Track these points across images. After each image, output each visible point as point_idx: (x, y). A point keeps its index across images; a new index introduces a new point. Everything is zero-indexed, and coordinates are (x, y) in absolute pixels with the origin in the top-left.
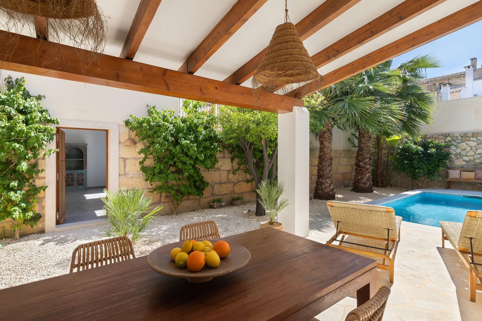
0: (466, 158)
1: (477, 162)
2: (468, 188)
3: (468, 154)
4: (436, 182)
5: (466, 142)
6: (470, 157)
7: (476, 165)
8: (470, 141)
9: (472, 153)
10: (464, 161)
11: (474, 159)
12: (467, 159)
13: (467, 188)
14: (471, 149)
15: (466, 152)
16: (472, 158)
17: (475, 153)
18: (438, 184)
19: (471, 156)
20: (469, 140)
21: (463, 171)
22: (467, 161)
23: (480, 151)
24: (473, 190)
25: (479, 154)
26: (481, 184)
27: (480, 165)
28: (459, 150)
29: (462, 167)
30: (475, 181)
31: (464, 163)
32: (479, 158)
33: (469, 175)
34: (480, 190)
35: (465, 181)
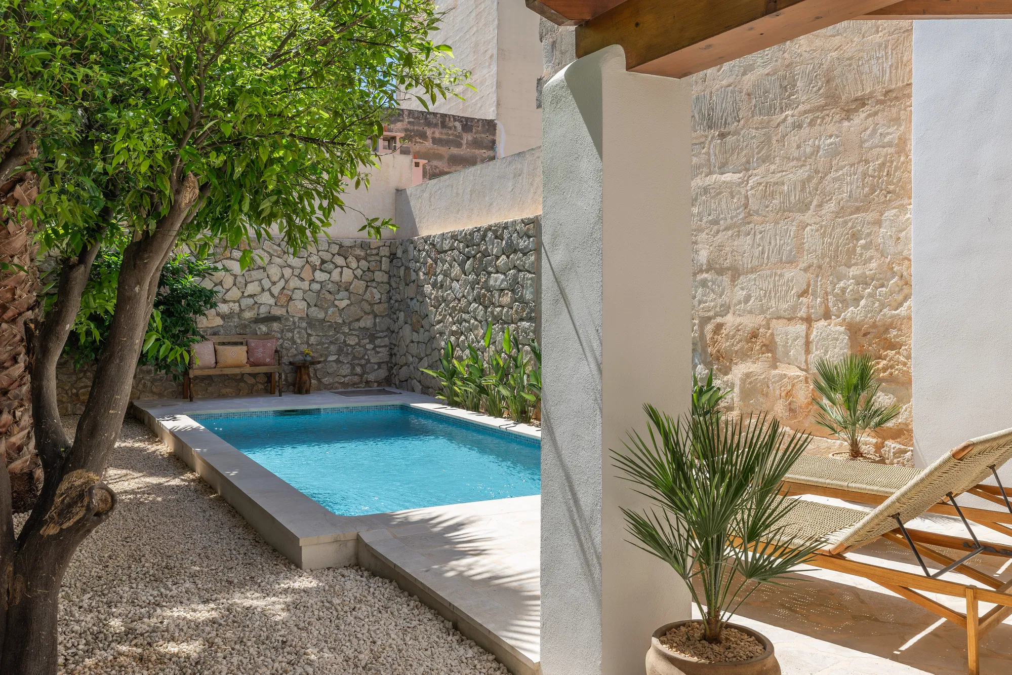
0: (224, 308)
1: (247, 317)
2: (228, 390)
3: (227, 297)
4: (149, 384)
5: (225, 262)
6: (231, 304)
7: (245, 326)
8: (233, 259)
9: (235, 293)
10: (218, 314)
11: (241, 310)
12: (226, 310)
13: (224, 391)
14: (235, 281)
15: (224, 291)
16: (236, 307)
17: (243, 293)
18: (154, 390)
19: (234, 302)
20: (230, 258)
21: (223, 344)
22: (226, 315)
23: (252, 288)
24: (238, 394)
25: (250, 296)
26: (254, 375)
27: (253, 326)
28: (207, 284)
29: (215, 334)
30: (248, 369)
31: (219, 321)
32: (251, 308)
33: (236, 355)
34: (252, 393)
35: (227, 371)
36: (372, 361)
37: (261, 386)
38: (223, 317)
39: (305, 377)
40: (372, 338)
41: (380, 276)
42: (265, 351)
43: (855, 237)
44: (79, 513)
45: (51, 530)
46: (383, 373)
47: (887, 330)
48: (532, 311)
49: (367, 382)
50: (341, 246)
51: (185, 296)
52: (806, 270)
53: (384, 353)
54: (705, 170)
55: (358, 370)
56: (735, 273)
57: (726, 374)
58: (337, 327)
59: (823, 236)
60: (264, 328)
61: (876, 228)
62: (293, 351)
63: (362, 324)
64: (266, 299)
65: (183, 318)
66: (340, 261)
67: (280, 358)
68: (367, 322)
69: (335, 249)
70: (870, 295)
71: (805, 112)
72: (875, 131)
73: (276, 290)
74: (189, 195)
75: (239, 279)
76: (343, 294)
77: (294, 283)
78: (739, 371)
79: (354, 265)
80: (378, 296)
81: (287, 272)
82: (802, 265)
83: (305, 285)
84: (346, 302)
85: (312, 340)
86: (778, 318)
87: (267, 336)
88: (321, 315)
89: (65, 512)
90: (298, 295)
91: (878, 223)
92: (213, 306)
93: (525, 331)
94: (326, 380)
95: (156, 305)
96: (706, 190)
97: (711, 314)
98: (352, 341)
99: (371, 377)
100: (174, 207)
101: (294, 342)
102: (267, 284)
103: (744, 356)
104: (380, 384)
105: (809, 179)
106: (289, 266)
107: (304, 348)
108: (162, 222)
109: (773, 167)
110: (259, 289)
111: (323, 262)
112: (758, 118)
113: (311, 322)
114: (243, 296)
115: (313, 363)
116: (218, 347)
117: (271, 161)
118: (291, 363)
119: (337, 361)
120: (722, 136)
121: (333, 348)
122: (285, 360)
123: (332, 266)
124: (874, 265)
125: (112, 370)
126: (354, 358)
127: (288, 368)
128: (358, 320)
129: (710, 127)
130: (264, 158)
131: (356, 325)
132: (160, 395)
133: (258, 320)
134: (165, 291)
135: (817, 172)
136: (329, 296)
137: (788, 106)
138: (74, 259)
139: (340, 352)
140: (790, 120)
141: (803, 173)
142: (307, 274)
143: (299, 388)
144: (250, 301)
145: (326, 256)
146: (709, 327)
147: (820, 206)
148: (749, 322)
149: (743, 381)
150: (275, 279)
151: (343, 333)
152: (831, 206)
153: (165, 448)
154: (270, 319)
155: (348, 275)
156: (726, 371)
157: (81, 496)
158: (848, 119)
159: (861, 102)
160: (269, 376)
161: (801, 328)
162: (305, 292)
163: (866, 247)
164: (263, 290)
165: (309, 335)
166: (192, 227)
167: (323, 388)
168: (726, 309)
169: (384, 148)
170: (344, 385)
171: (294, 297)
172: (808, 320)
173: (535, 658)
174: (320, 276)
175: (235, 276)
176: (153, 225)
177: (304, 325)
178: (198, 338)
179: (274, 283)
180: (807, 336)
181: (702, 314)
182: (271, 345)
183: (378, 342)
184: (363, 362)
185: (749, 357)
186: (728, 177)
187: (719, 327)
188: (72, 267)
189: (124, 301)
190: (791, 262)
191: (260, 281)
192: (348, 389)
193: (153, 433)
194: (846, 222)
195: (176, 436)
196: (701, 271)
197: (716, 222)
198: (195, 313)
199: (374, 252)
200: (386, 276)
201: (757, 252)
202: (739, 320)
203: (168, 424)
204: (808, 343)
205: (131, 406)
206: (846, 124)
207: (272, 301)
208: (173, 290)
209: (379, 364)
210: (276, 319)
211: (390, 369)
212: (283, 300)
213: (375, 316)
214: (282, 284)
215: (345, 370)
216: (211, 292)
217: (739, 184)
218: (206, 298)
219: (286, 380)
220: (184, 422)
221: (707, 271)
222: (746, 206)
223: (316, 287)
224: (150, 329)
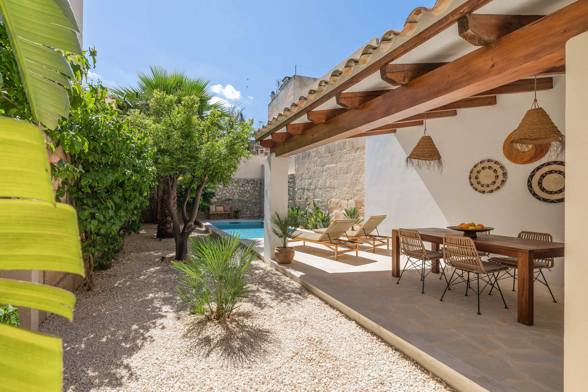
0: (217, 197)
1: (223, 199)
3: (218, 194)
4: (200, 216)
7: (223, 201)
9: (220, 193)
10: (216, 198)
11: (222, 197)
13: (218, 218)
15: (218, 192)
16: (220, 196)
18: (201, 217)
21: (217, 206)
23: (225, 192)
24: (221, 219)
25: (224, 194)
26: (225, 214)
27: (225, 201)
28: (213, 191)
29: (215, 203)
30: (224, 212)
31: (216, 200)
32: (224, 197)
33: (220, 209)
34: (224, 218)
35: (218, 213)
36: (255, 211)
37: (227, 217)
38: (217, 199)
39: (238, 215)
40: (255, 205)
41: (257, 189)
42: (228, 208)
43: (357, 180)
44: (190, 229)
45: (186, 231)
46: (258, 214)
47: (362, 202)
48: (292, 198)
49: (254, 216)
50: (247, 181)
51: (208, 194)
52: (347, 188)
53: (258, 209)
54: (328, 163)
55: (252, 213)
56: (334, 188)
57: (332, 213)
58: (246, 202)
59: (351, 180)
60: (227, 202)
61: (360, 178)
62: (235, 208)
63: (253, 201)
64: (228, 194)
65: (207, 199)
66: (247, 184)
67: (231, 210)
68: (254, 201)
69: (246, 181)
70: (359, 194)
71: (348, 150)
72: (361, 156)
73: (230, 192)
74: (207, 178)
75: (221, 189)
76: (248, 193)
77: (235, 190)
78: (335, 211)
79: (250, 185)
80: (257, 194)
81: (233, 188)
82: (347, 187)
83: (238, 191)
84: (248, 195)
85: (240, 205)
86: (342, 199)
87: (228, 204)
88: (242, 199)
89: (188, 228)
90: (236, 193)
91: (361, 177)
92: (215, 196)
93: (290, 203)
94: (243, 216)
95: (202, 196)
96: (328, 168)
97: (329, 198)
98: (250, 206)
99: (255, 215)
100: (204, 180)
101: (235, 206)
102: (228, 191)
103: (336, 208)
104: (257, 217)
105: (348, 166)
106: (234, 186)
107: (238, 207)
108: (202, 183)
109: (342, 163)
110: (226, 192)
111: (242, 185)
112: (339, 151)
113: (240, 201)
114: (222, 194)
115: (240, 211)
116: (216, 207)
117: (220, 172)
118: (234, 211)
119: (246, 211)
120: (332, 155)
121: (245, 207)
122: (233, 210)
123: (245, 186)
124: (360, 187)
125: (195, 206)
126: (251, 210)
127: (233, 213)
128: (252, 200)
129: (329, 153)
130: (218, 172)
131: (251, 201)
132: (202, 218)
133: (226, 200)
134: (204, 193)
135: (350, 165)
136: (244, 194)
137: (345, 149)
138: (188, 188)
139: (247, 208)
140: (345, 152)
141: (347, 165)
142: (238, 188)
143: (236, 217)
144: (224, 195)
145: (244, 183)
146: (329, 202)
147: (350, 173)
148: (337, 200)
149: (335, 214)
150: (230, 189)
151: (248, 203)
152: (352, 173)
153: (204, 229)
154: (229, 200)
155: (249, 188)
156: (332, 212)
157: (191, 226)
158: (356, 153)
159: (358, 148)
160: (229, 214)
161: (346, 201)
162: (238, 193)
163: (359, 183)
164: (227, 192)
165: (239, 204)
166: (207, 183)
167: (242, 218)
168: (332, 197)
169: (260, 153)
170: (248, 217)
171: (235, 194)
172: (348, 200)
173: (263, 255)
174: (242, 189)
175: (220, 189)
176: (201, 183)
177: (238, 201)
178: (211, 204)
179: (230, 191)
180: (347, 203)
181: (327, 198)
182: (229, 206)
183: (257, 206)
184: (253, 211)
185: (337, 208)
186: (333, 165)
187: (331, 201)
188: (188, 189)
189: (197, 195)
190: (345, 186)
191: (226, 190)
192: (249, 218)
193: (201, 226)
194: (355, 177)
195: (206, 226)
196: (327, 188)
197: (330, 176)
198: (210, 198)
199: (256, 182)
200: (259, 189)
201: (338, 183)
202: (335, 200)
203: (204, 224)
204: (348, 205)
205: (195, 221)
206: (355, 154)
207: (229, 195)
208: (205, 192)
209: (257, 212)
210: (231, 200)
211: (260, 213)
212: (232, 195)
213: (256, 199)
214: (232, 191)
215: (249, 213)
216: (214, 193)
217: (335, 167)
218: (213, 194)
219: (233, 215)
220: (208, 224)
221: (329, 188)
222: (336, 172)
223: (241, 191)
224: (201, 200)
